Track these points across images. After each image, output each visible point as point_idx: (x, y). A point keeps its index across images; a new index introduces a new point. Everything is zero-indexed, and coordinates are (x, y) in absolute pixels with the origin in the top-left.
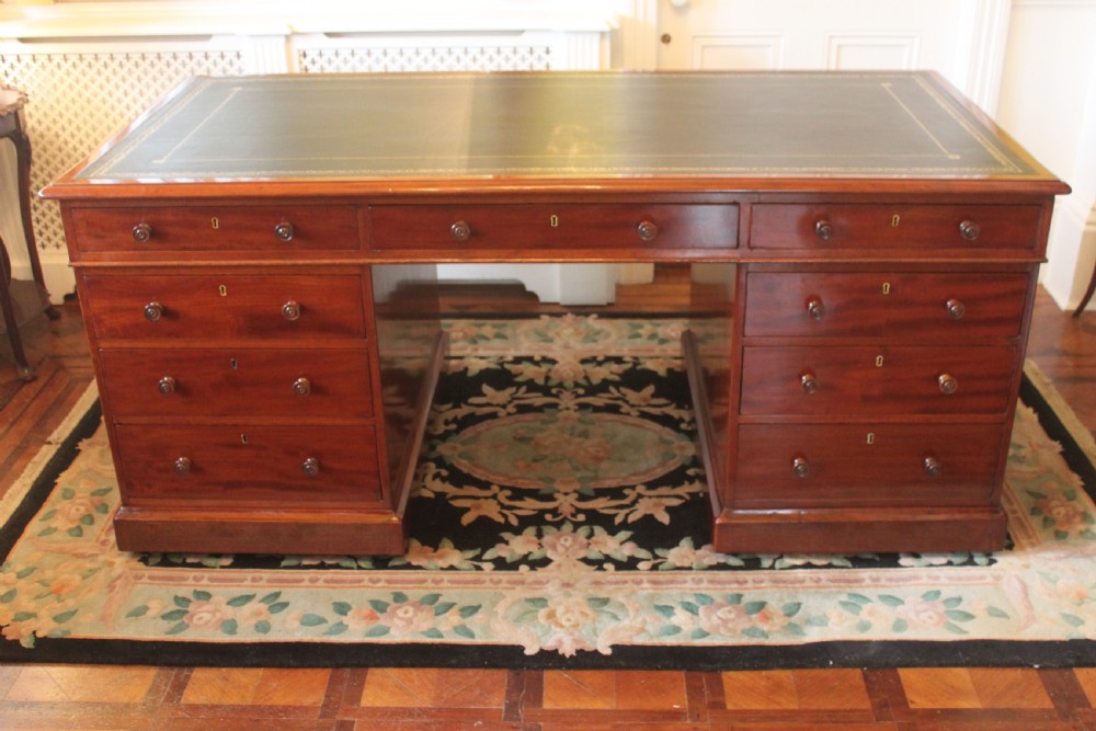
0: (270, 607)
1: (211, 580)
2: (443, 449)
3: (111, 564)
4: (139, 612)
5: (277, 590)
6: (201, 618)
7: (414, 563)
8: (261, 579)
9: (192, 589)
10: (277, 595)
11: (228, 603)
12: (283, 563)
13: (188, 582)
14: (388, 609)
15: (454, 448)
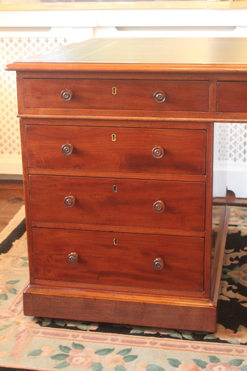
0: (124, 358)
1: (83, 337)
2: (231, 274)
3: (18, 323)
4: (37, 353)
5: (129, 347)
6: (78, 360)
7: (222, 339)
8: (117, 340)
9: (72, 342)
10: (129, 350)
11: (96, 353)
12: (132, 332)
13: (68, 338)
14: (207, 366)
15: (239, 274)
